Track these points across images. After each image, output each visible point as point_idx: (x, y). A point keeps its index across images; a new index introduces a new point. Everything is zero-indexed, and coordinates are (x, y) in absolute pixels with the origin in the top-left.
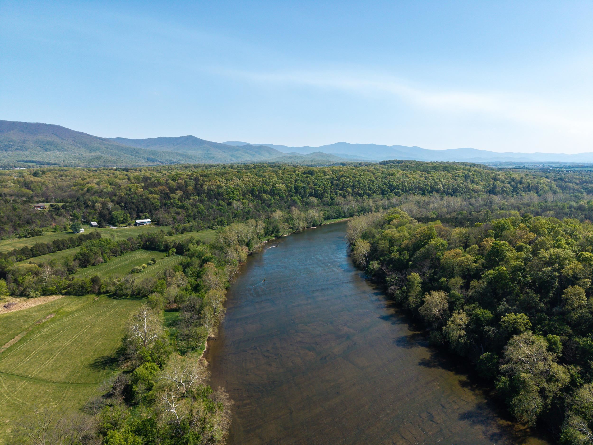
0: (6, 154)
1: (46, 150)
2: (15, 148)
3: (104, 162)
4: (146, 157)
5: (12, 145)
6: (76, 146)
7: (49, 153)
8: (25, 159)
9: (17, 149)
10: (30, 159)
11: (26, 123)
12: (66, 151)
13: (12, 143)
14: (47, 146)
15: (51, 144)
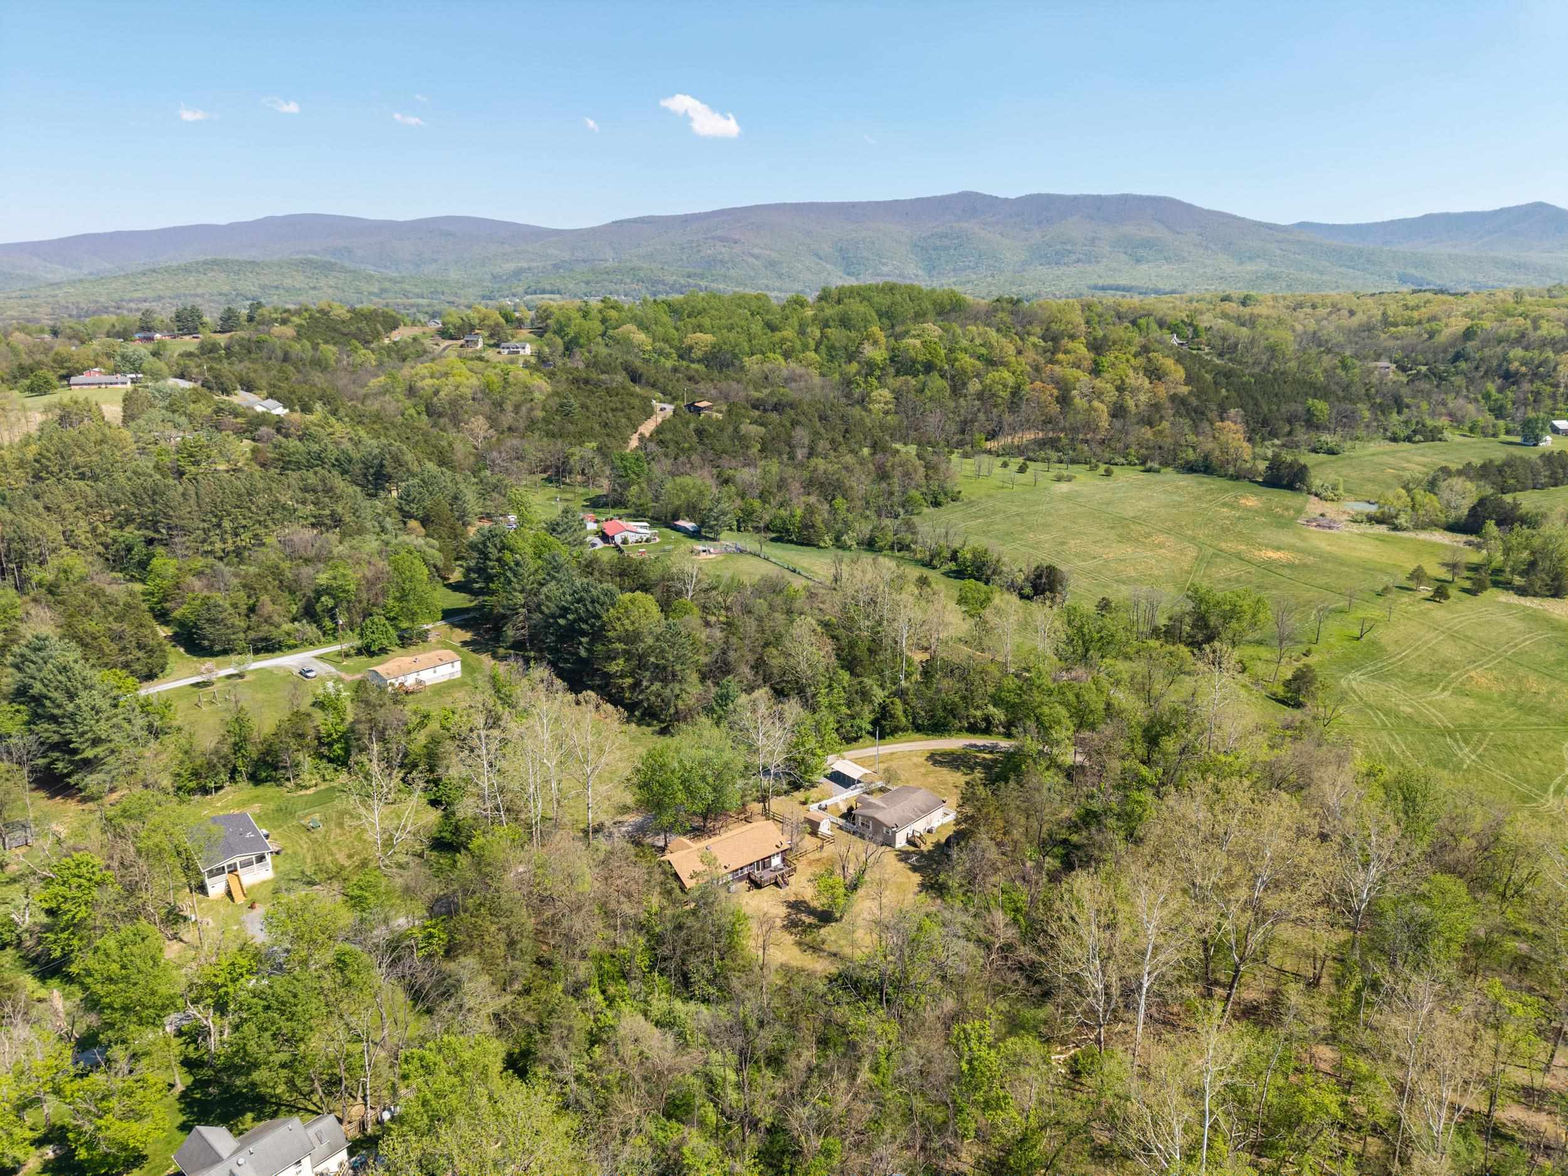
0: (1059, 273)
1: (1138, 261)
2: (1074, 257)
3: (1289, 286)
4: (1394, 274)
5: (1070, 252)
6: (1207, 248)
7: (1145, 267)
8: (1101, 283)
9: (1079, 260)
10: (1110, 282)
11: (1099, 197)
12: (1183, 260)
13: (1069, 247)
14: (1141, 252)
15: (1148, 244)
